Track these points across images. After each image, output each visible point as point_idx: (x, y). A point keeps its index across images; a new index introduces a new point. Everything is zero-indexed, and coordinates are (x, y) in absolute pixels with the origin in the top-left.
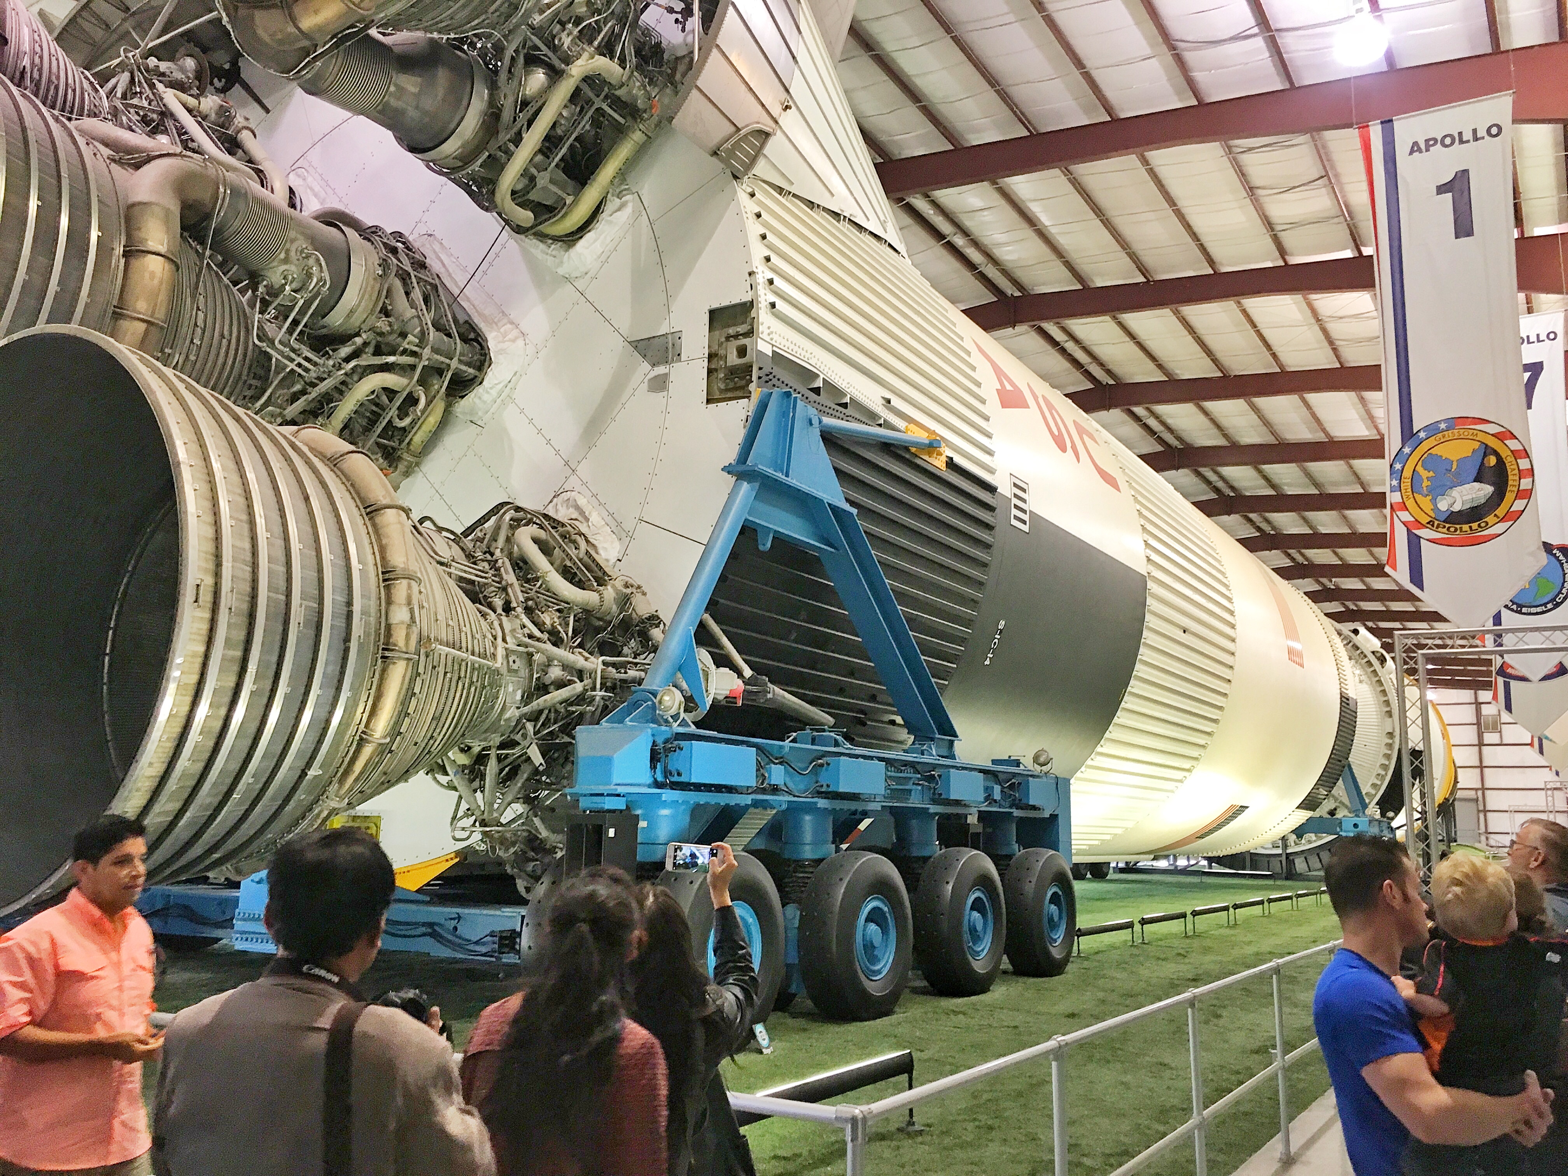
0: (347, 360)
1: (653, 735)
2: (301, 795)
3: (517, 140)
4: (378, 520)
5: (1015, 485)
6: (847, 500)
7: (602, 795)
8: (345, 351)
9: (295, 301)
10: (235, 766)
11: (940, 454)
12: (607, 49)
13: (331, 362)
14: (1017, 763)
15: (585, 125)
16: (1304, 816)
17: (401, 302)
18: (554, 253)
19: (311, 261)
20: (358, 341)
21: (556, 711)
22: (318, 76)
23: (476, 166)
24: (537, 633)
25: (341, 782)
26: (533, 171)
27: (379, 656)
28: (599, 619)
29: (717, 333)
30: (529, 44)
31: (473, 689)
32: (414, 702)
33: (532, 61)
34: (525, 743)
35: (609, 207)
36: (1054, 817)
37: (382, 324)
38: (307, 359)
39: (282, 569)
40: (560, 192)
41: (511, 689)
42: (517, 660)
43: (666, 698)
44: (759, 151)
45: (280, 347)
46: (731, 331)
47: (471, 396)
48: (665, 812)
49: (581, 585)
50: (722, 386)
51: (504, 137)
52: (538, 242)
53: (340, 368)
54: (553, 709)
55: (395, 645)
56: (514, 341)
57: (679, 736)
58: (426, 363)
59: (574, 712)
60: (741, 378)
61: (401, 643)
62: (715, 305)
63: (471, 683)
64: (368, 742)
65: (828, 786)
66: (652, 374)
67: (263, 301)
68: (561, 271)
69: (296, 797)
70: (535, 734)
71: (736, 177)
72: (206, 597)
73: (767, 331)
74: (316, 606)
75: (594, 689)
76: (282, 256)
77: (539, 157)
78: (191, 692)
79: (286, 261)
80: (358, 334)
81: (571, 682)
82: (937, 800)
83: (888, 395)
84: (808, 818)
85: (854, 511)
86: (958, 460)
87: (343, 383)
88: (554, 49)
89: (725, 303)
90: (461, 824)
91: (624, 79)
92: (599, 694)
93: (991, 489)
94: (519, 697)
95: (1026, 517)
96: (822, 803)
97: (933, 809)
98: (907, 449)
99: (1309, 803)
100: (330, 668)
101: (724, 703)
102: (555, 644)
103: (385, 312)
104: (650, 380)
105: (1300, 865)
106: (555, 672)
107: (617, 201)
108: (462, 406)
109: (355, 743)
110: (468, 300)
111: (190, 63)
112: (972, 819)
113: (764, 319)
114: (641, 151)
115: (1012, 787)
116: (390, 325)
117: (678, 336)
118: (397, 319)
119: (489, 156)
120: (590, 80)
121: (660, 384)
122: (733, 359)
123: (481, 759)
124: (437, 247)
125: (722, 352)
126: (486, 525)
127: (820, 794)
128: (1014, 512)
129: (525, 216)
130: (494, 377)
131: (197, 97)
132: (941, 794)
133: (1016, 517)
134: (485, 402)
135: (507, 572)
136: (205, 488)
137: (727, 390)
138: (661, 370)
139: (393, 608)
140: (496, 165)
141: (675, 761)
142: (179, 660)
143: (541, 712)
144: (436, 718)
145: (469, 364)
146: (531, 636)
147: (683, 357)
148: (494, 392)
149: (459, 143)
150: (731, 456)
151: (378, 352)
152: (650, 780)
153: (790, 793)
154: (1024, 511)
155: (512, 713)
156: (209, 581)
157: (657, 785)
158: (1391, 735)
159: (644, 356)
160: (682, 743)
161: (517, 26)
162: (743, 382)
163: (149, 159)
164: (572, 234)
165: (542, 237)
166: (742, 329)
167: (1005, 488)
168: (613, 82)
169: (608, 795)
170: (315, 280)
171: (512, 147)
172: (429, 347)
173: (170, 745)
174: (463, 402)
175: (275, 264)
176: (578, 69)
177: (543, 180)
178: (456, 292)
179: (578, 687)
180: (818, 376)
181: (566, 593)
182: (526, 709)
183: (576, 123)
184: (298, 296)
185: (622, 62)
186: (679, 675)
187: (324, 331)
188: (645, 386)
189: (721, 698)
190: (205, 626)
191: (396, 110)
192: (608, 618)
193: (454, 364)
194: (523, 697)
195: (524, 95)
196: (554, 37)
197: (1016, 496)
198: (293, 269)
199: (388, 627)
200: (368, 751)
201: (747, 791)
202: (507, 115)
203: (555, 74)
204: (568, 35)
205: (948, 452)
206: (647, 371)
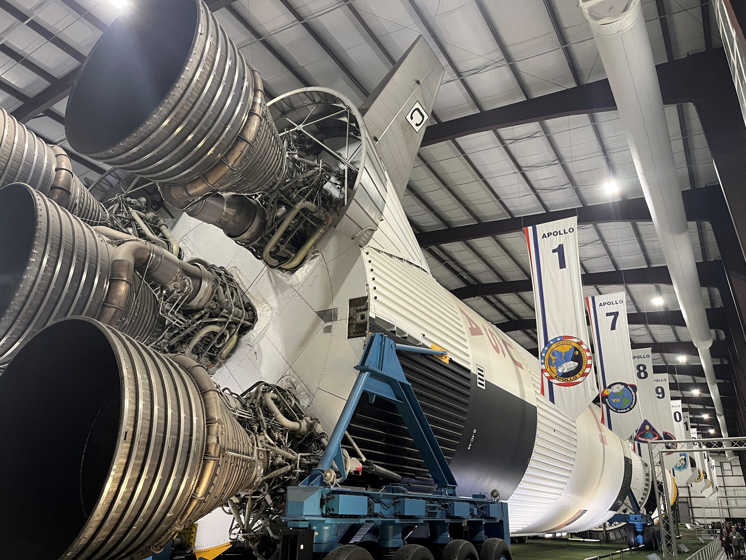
0: (198, 320)
1: (322, 492)
2: (163, 526)
3: (273, 233)
4: (206, 397)
5: (479, 369)
6: (407, 379)
7: (298, 521)
8: (197, 316)
9: (178, 297)
10: (134, 514)
11: (446, 357)
12: (310, 199)
13: (191, 321)
14: (484, 497)
15: (301, 226)
16: (613, 513)
17: (222, 296)
18: (286, 275)
19: (186, 281)
20: (203, 312)
21: (279, 478)
22: (195, 210)
23: (256, 243)
24: (272, 442)
25: (181, 518)
26: (279, 244)
27: (202, 459)
28: (299, 435)
29: (352, 308)
30: (279, 196)
31: (242, 470)
32: (216, 478)
33: (280, 203)
34: (265, 493)
35: (309, 258)
36: (501, 522)
37: (213, 305)
38: (181, 320)
39: (163, 422)
40: (289, 252)
41: (259, 468)
42: (263, 455)
43: (328, 474)
44: (370, 237)
45: (171, 316)
46: (358, 308)
47: (248, 334)
48: (327, 528)
49: (292, 419)
50: (354, 331)
51: (267, 232)
52: (279, 271)
53: (194, 323)
54: (278, 477)
55: (210, 454)
56: (268, 311)
57: (334, 492)
58: (230, 321)
59: (287, 479)
60: (362, 328)
61: (212, 453)
62: (351, 298)
63: (242, 467)
64: (195, 499)
65: (400, 512)
66: (325, 325)
67: (165, 296)
68: (289, 283)
69: (161, 526)
70: (269, 488)
71: (361, 247)
72: (129, 437)
73: (373, 308)
74: (176, 437)
75: (296, 468)
76: (174, 278)
77: (282, 239)
78: (118, 481)
79: (176, 281)
80: (203, 309)
81: (286, 465)
82: (448, 516)
83: (423, 332)
84: (391, 527)
85: (410, 384)
86: (454, 359)
87: (195, 329)
88: (289, 198)
89: (356, 297)
90: (233, 532)
91: (317, 209)
92: (299, 470)
93: (469, 371)
94: (262, 472)
95: (484, 383)
96: (397, 521)
97: (447, 521)
98: (432, 355)
99: (615, 507)
100: (181, 466)
101: (353, 474)
102: (279, 446)
103: (215, 300)
104: (324, 328)
105: (612, 536)
106: (279, 460)
107: (313, 255)
108: (244, 338)
109: (189, 500)
110: (250, 294)
111: (144, 199)
112: (465, 524)
113: (372, 303)
114: (323, 235)
115: (482, 508)
116: (216, 305)
117: (336, 310)
118: (219, 303)
119: (262, 238)
120: (304, 210)
121: (328, 330)
122: (359, 320)
123: (244, 500)
124: (238, 272)
125: (355, 317)
126: (252, 391)
127: (396, 516)
128: (479, 381)
129: (275, 262)
130: (258, 327)
131: (145, 213)
132: (450, 514)
133: (480, 383)
134: (254, 336)
135: (260, 414)
136: (133, 387)
137: (356, 333)
138: (329, 324)
139: (210, 436)
140: (264, 243)
141: (331, 504)
142: (114, 467)
143: (271, 479)
144: (225, 485)
145: (248, 321)
146: (269, 443)
147: (338, 319)
148: (258, 332)
149: (249, 234)
150: (358, 361)
151: (211, 316)
152: (320, 514)
153: (383, 517)
154: (483, 380)
155: (259, 479)
156: (131, 429)
157: (323, 516)
158: (647, 475)
159: (322, 318)
160: (336, 496)
161: (275, 190)
162: (363, 330)
163: (124, 242)
164: (294, 268)
165: (281, 269)
166: (363, 307)
167: (474, 371)
168: (313, 211)
169: (301, 521)
170: (187, 288)
171: (271, 235)
172: (232, 314)
173: (107, 506)
174: (245, 336)
175: (171, 282)
176: (299, 206)
177: (283, 248)
178: (245, 290)
179: (289, 467)
180: (394, 326)
181: (285, 423)
182: (265, 478)
183: (297, 226)
184: (179, 295)
185: (316, 204)
186: (334, 462)
187: (189, 308)
188: (322, 330)
189: (352, 471)
190: (127, 451)
191: (224, 222)
192: (303, 434)
193: (242, 321)
194: (264, 471)
195: (277, 215)
196: (289, 194)
197: (479, 374)
198: (178, 284)
199: (207, 446)
200: (194, 503)
201: (364, 517)
202: (269, 223)
203: (289, 208)
204: (295, 193)
205: (449, 356)
206: (323, 324)
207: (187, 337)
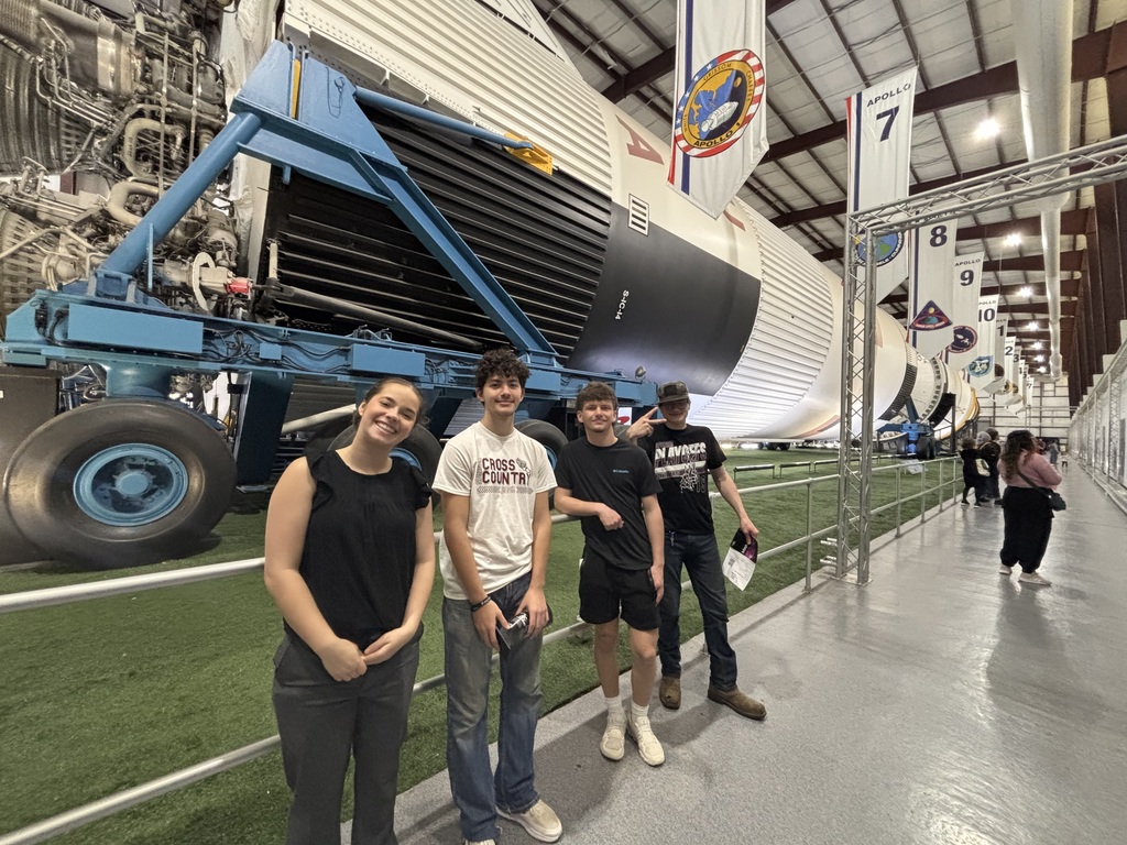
5: (634, 202)
6: (399, 160)
11: (544, 162)
16: (884, 422)
65: (350, 366)
83: (479, 105)
85: (405, 169)
86: (567, 171)
93: (605, 198)
95: (646, 225)
99: (887, 417)
128: (631, 219)
133: (633, 223)
154: (644, 221)
167: (622, 202)
180: (384, 70)
197: (634, 209)
205: (555, 163)
207: (120, 141)
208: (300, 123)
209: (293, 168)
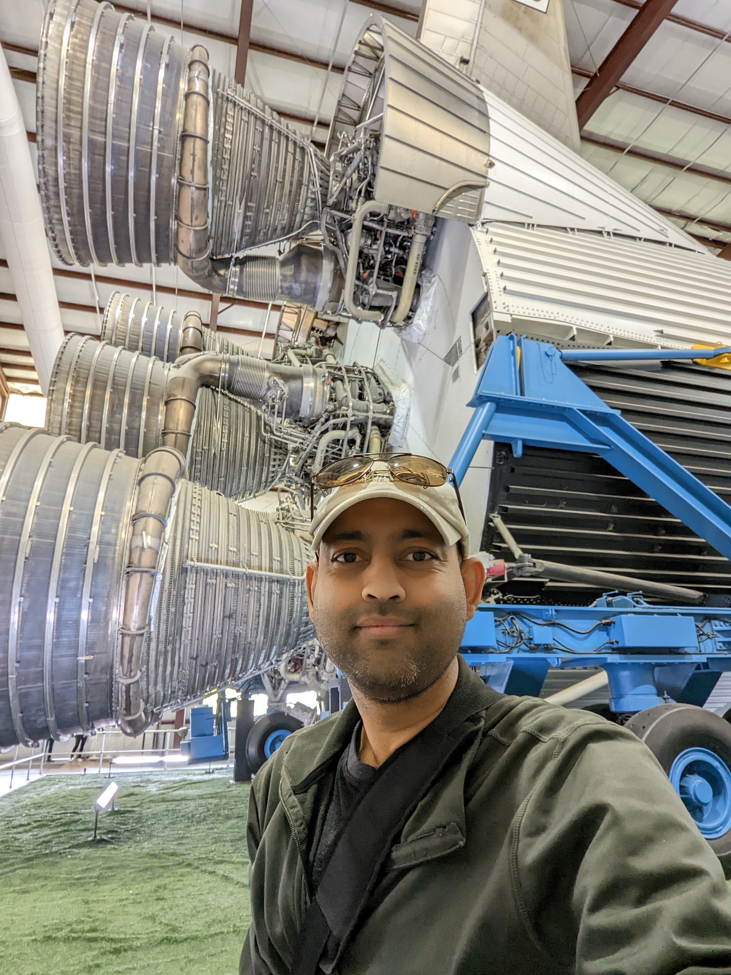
9: (274, 407)
18: (408, 332)
20: (322, 419)
27: (124, 572)
35: (425, 290)
37: (330, 406)
40: (386, 293)
44: (480, 201)
46: (483, 318)
53: (314, 437)
55: (132, 563)
61: (136, 561)
62: (472, 309)
64: (125, 634)
66: (454, 372)
68: (414, 340)
71: (471, 225)
73: (503, 307)
76: (266, 386)
79: (269, 389)
80: (321, 416)
83: (660, 328)
85: (618, 413)
89: (474, 305)
103: (333, 400)
104: (453, 376)
107: (429, 285)
109: (120, 636)
113: (495, 298)
116: (334, 405)
117: (460, 340)
118: (337, 401)
120: (368, 217)
129: (379, 316)
130: (398, 415)
134: (398, 432)
138: (456, 366)
139: (133, 538)
147: (463, 351)
148: (401, 424)
153: (570, 650)
159: (449, 363)
164: (410, 315)
168: (385, 212)
172: (350, 409)
174: (390, 437)
175: (265, 392)
176: (359, 215)
177: (373, 289)
180: (571, 328)
183: (379, 249)
184: (275, 404)
187: (305, 421)
188: (451, 380)
193: (371, 415)
198: (273, 392)
206: (451, 370)
207: (312, 456)
208: (527, 398)
209: (524, 440)
